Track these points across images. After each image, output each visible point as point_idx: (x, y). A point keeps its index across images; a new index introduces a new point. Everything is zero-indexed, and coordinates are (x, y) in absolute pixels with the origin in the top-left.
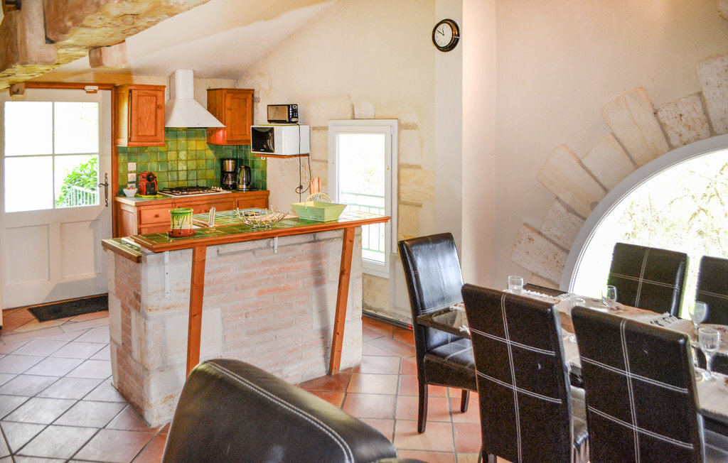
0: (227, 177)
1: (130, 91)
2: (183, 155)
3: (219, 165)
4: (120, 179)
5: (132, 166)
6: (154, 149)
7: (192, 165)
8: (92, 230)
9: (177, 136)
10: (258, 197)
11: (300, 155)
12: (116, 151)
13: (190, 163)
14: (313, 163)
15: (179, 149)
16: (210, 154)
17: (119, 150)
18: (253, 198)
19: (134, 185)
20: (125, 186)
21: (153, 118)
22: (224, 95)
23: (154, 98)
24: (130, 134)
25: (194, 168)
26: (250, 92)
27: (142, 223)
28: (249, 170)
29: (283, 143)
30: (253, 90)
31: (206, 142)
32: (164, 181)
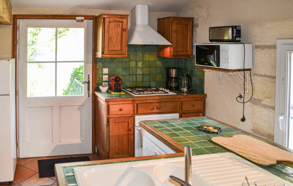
0: (171, 81)
1: (104, 19)
2: (140, 64)
3: (165, 72)
4: (98, 79)
5: (106, 71)
6: (121, 60)
7: (147, 71)
8: (79, 112)
9: (136, 51)
10: (197, 99)
11: (244, 70)
12: (95, 60)
13: (144, 69)
14: (256, 77)
15: (138, 60)
16: (159, 63)
17: (98, 60)
18: (193, 99)
19: (107, 83)
20: (101, 84)
21: (120, 38)
22: (171, 22)
23: (121, 24)
24: (103, 49)
25: (148, 73)
26: (191, 19)
27: (110, 114)
28: (189, 78)
29: (230, 59)
30: (193, 18)
31: (156, 55)
32: (127, 81)
